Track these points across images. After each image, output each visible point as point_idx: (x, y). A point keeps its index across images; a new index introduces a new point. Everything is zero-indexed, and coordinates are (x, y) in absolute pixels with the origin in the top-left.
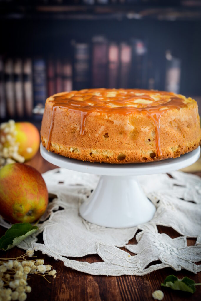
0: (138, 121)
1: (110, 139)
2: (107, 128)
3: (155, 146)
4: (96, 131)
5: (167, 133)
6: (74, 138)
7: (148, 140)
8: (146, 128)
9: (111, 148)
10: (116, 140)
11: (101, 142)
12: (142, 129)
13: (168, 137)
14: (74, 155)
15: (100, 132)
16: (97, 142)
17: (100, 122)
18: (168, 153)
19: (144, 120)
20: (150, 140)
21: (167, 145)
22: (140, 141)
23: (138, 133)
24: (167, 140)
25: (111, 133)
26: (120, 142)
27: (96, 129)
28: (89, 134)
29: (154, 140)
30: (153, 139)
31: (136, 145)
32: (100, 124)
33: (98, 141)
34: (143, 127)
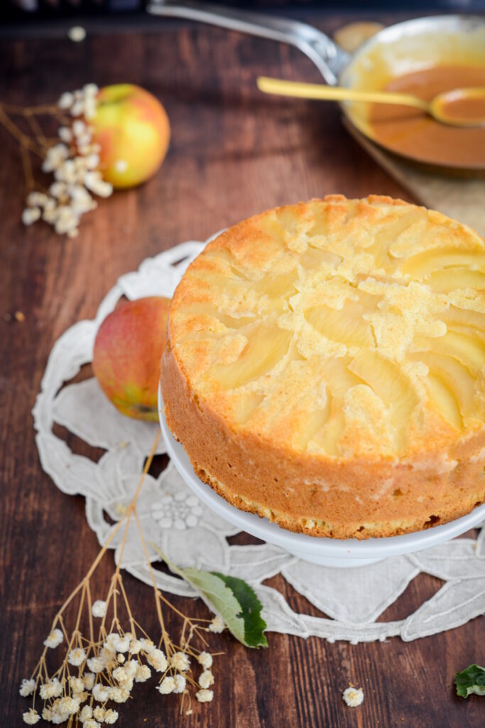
1: (407, 499)
2: (398, 480)
4: (372, 490)
6: (315, 504)
8: (479, 452)
9: (411, 514)
10: (420, 499)
11: (385, 508)
12: (473, 458)
14: (318, 532)
15: (382, 492)
16: (376, 509)
17: (380, 472)
22: (468, 480)
23: (464, 467)
25: (407, 486)
26: (428, 499)
27: (372, 488)
28: (355, 496)
31: (462, 490)
32: (381, 478)
33: (379, 508)
34: (473, 454)
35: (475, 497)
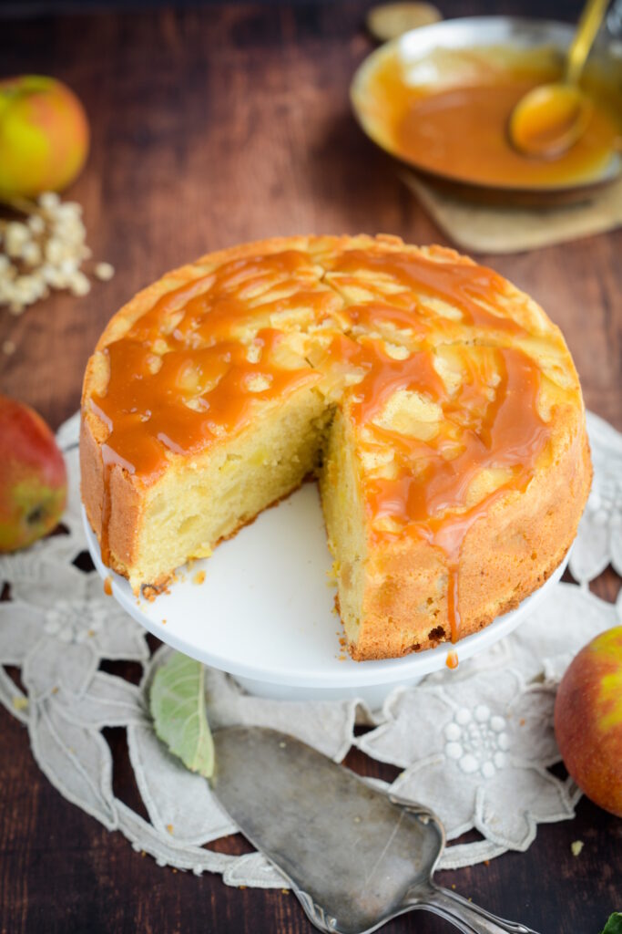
0: (398, 558)
3: (444, 613)
5: (485, 571)
7: (425, 603)
8: (420, 575)
12: (410, 580)
13: (485, 580)
18: (482, 619)
19: (414, 555)
20: (430, 601)
21: (482, 600)
22: (401, 609)
23: (397, 590)
24: (482, 588)
29: (443, 597)
30: (438, 596)
31: (390, 620)
34: (411, 575)
35: (411, 636)
